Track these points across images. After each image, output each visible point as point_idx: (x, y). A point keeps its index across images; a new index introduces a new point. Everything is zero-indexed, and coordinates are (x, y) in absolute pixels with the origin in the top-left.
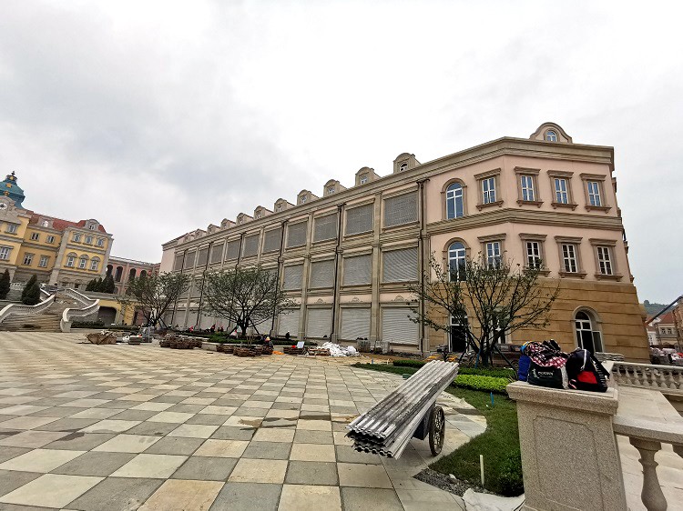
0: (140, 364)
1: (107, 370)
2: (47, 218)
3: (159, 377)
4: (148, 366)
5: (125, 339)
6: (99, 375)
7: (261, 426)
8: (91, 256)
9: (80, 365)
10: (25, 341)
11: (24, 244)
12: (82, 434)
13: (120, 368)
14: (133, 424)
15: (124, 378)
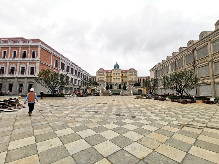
0: (148, 104)
1: (140, 105)
2: (124, 70)
3: (153, 107)
4: (150, 105)
5: (145, 98)
6: (139, 106)
7: (186, 126)
8: (134, 77)
9: (134, 103)
10: (125, 98)
11: (122, 77)
12: (135, 118)
13: (143, 105)
14: (145, 118)
15: (144, 107)
